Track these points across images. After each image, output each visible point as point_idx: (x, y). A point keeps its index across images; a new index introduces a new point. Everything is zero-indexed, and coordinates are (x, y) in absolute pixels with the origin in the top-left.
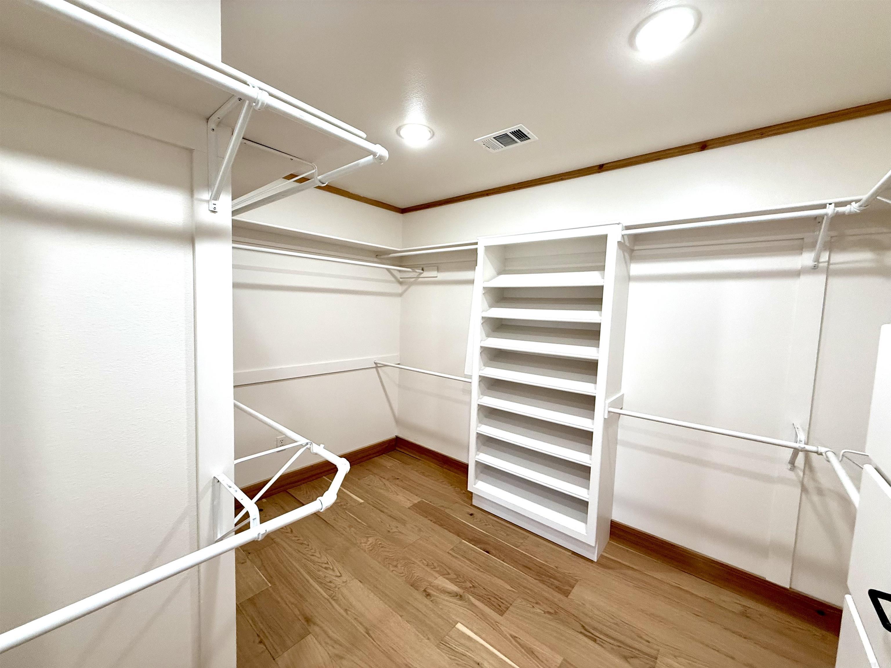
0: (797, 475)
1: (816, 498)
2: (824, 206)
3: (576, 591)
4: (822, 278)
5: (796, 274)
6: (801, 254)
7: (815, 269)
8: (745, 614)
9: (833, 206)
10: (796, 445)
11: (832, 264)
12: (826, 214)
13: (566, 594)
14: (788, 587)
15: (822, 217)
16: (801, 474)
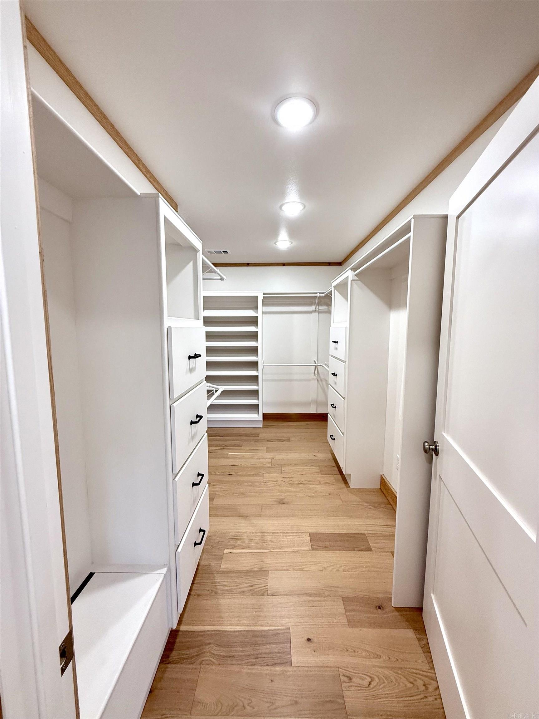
0: (316, 376)
1: (320, 382)
2: (316, 293)
3: (260, 435)
4: (317, 314)
5: (311, 312)
6: (312, 306)
7: (315, 311)
8: (307, 425)
9: (319, 293)
10: (316, 365)
11: (320, 309)
12: (318, 296)
13: (258, 436)
14: (316, 413)
15: (316, 297)
16: (317, 376)
